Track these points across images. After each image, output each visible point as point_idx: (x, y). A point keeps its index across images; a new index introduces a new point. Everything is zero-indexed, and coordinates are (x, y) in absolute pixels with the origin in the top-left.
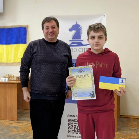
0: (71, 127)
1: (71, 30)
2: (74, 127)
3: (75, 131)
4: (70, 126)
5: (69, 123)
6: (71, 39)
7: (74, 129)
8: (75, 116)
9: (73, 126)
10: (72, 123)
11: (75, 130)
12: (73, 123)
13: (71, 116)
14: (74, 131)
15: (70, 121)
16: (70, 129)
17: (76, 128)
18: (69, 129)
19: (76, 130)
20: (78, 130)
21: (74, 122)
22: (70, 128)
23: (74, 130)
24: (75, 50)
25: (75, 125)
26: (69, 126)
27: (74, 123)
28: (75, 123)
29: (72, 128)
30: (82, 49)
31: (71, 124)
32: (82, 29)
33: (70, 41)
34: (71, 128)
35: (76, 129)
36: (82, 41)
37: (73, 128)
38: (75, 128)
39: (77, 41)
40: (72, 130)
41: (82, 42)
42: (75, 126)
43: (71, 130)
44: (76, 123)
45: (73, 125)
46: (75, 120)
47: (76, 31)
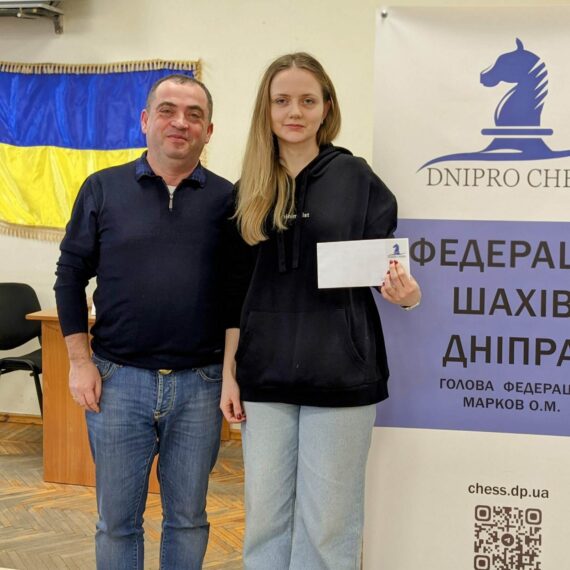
0: (487, 542)
2: (505, 543)
3: (508, 561)
4: (484, 536)
5: (479, 523)
6: (493, 126)
7: (505, 553)
8: (509, 491)
9: (500, 536)
10: (492, 526)
11: (509, 555)
12: (496, 525)
13: (486, 490)
14: (504, 561)
15: (483, 513)
16: (485, 550)
17: (515, 546)
18: (477, 550)
19: (512, 558)
20: (524, 557)
21: (503, 518)
22: (482, 545)
23: (503, 557)
24: (511, 178)
25: (505, 532)
26: (477, 536)
27: (503, 526)
28: (508, 526)
29: (493, 546)
30: (544, 173)
31: (487, 528)
33: (486, 132)
34: (487, 546)
35: (515, 553)
36: (549, 132)
37: (497, 547)
38: (510, 548)
40: (495, 558)
41: (545, 138)
42: (508, 540)
43: (487, 554)
44: (515, 524)
45: (496, 533)
46: (508, 510)
47: (516, 84)
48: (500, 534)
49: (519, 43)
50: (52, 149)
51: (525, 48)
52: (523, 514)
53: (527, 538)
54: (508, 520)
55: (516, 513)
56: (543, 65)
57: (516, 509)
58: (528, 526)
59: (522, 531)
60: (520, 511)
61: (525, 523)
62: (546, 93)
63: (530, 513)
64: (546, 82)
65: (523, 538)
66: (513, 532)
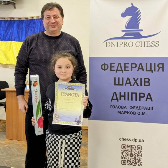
0: (125, 156)
1: (123, 15)
2: (131, 156)
3: (132, 162)
4: (124, 154)
5: (123, 150)
6: (125, 29)
7: (131, 159)
8: (132, 140)
9: (129, 154)
10: (127, 151)
11: (132, 160)
12: (128, 150)
13: (125, 140)
14: (130, 162)
15: (124, 147)
16: (125, 158)
17: (134, 157)
18: (122, 158)
19: (133, 161)
20: (137, 161)
21: (130, 148)
22: (124, 157)
23: (130, 160)
24: (131, 44)
25: (131, 153)
26: (122, 154)
27: (130, 151)
28: (132, 151)
29: (127, 157)
30: (140, 43)
31: (125, 151)
32: (140, 13)
33: (123, 31)
34: (125, 157)
35: (134, 159)
36: (142, 30)
37: (128, 157)
38: (132, 158)
39: (133, 31)
40: (128, 161)
41: (141, 32)
42: (132, 155)
43: (125, 160)
44: (134, 150)
45: (128, 153)
46: (131, 146)
47: (131, 16)
48: (129, 153)
49: (132, 4)
50: (13, 42)
51: (134, 6)
52: (136, 147)
53: (137, 154)
54: (131, 149)
55: (134, 147)
56: (139, 11)
57: (134, 145)
58: (138, 151)
59: (136, 152)
60: (135, 146)
61: (137, 150)
62: (140, 19)
63: (138, 147)
64: (141, 16)
65: (136, 154)
66: (133, 153)
